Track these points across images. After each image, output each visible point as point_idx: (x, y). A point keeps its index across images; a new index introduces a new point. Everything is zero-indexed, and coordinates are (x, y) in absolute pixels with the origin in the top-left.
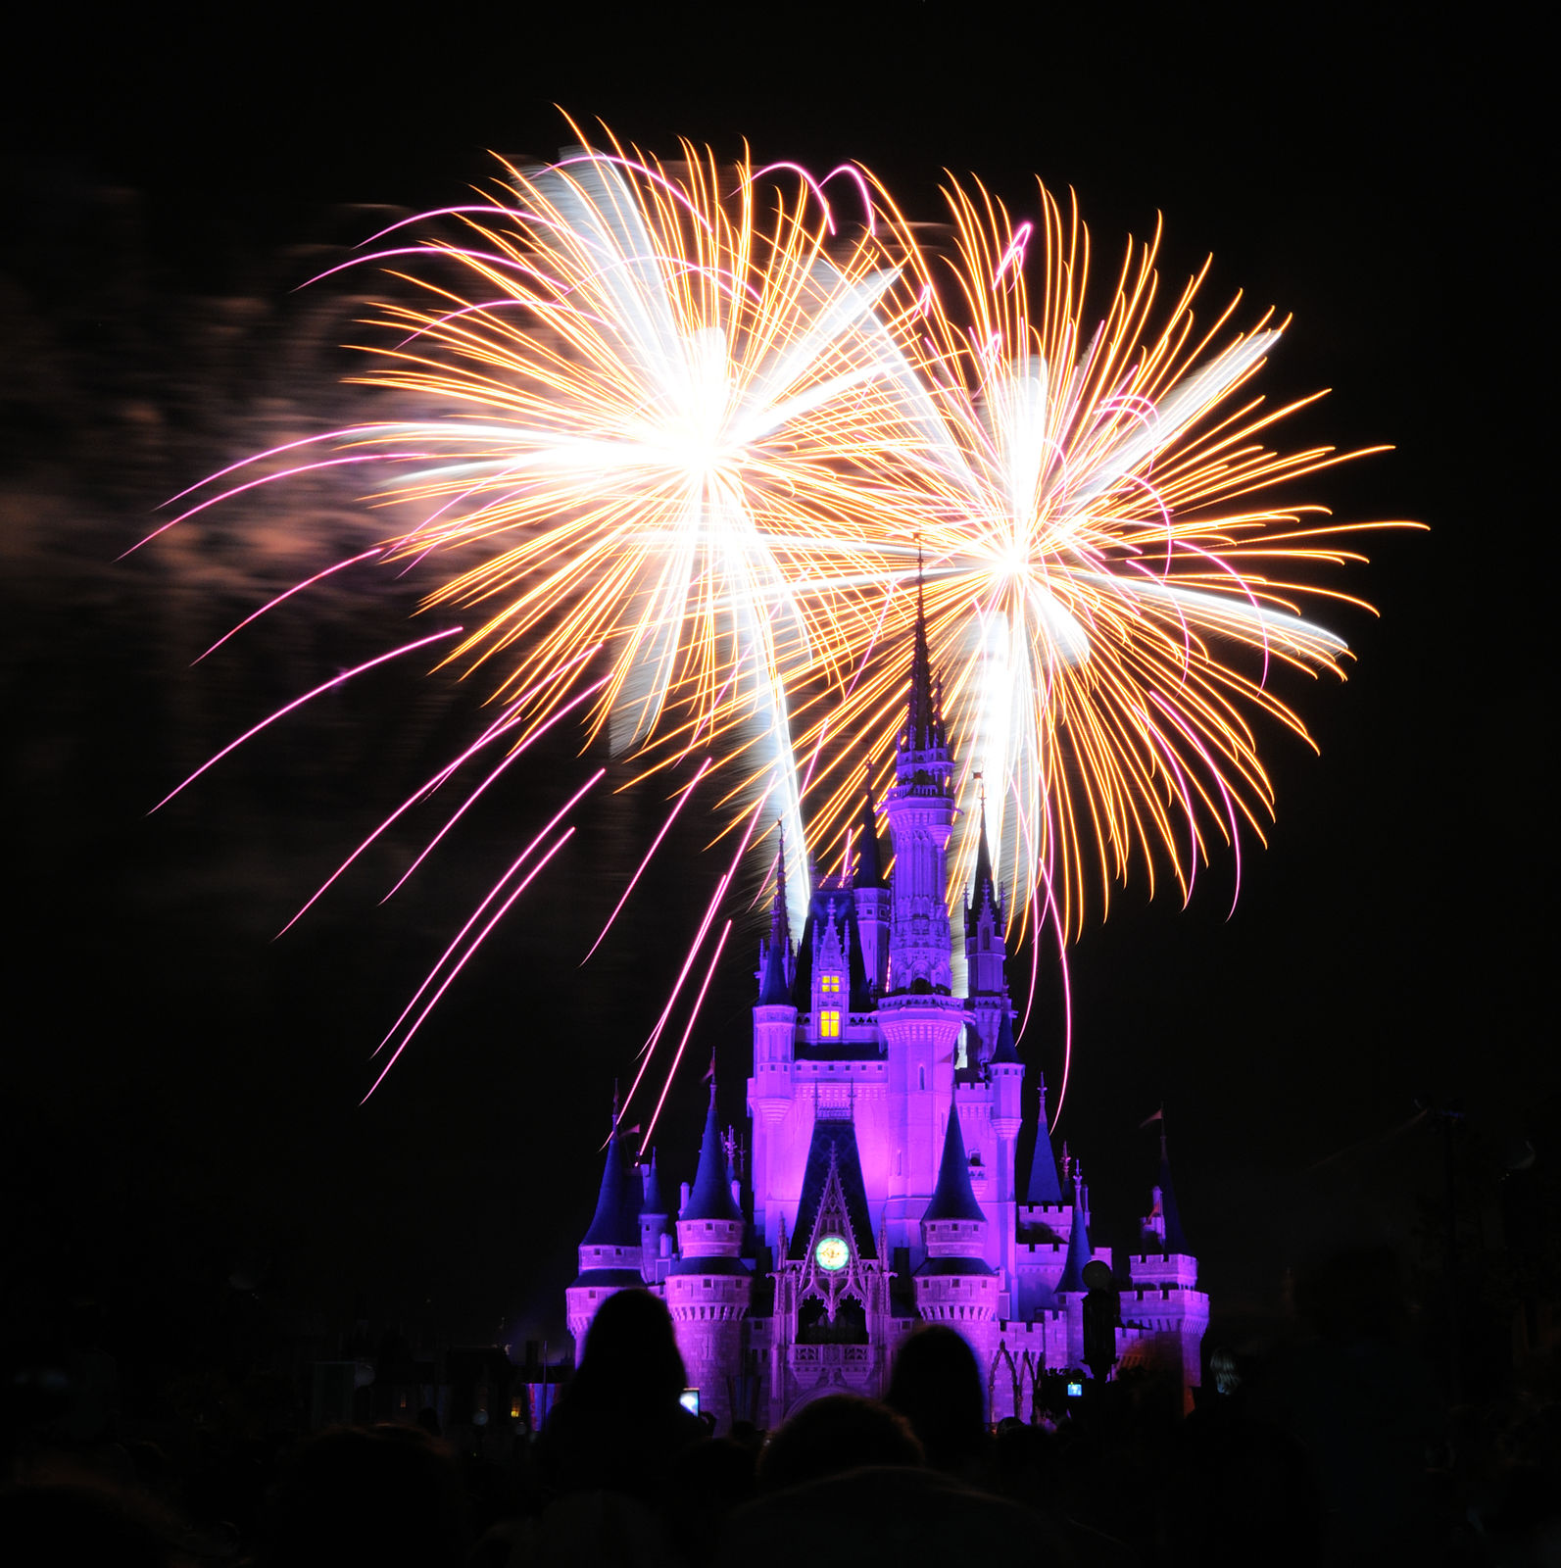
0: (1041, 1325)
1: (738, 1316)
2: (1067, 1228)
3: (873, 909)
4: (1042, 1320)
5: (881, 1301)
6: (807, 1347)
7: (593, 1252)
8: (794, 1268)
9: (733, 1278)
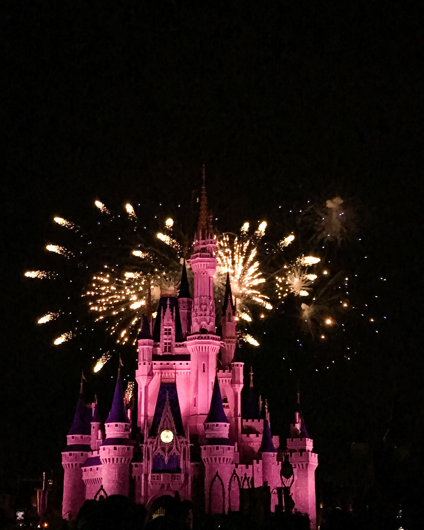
0: (252, 466)
1: (128, 462)
2: (261, 428)
3: (185, 306)
4: (252, 464)
5: (187, 456)
6: (156, 475)
7: (71, 438)
8: (151, 442)
9: (127, 446)
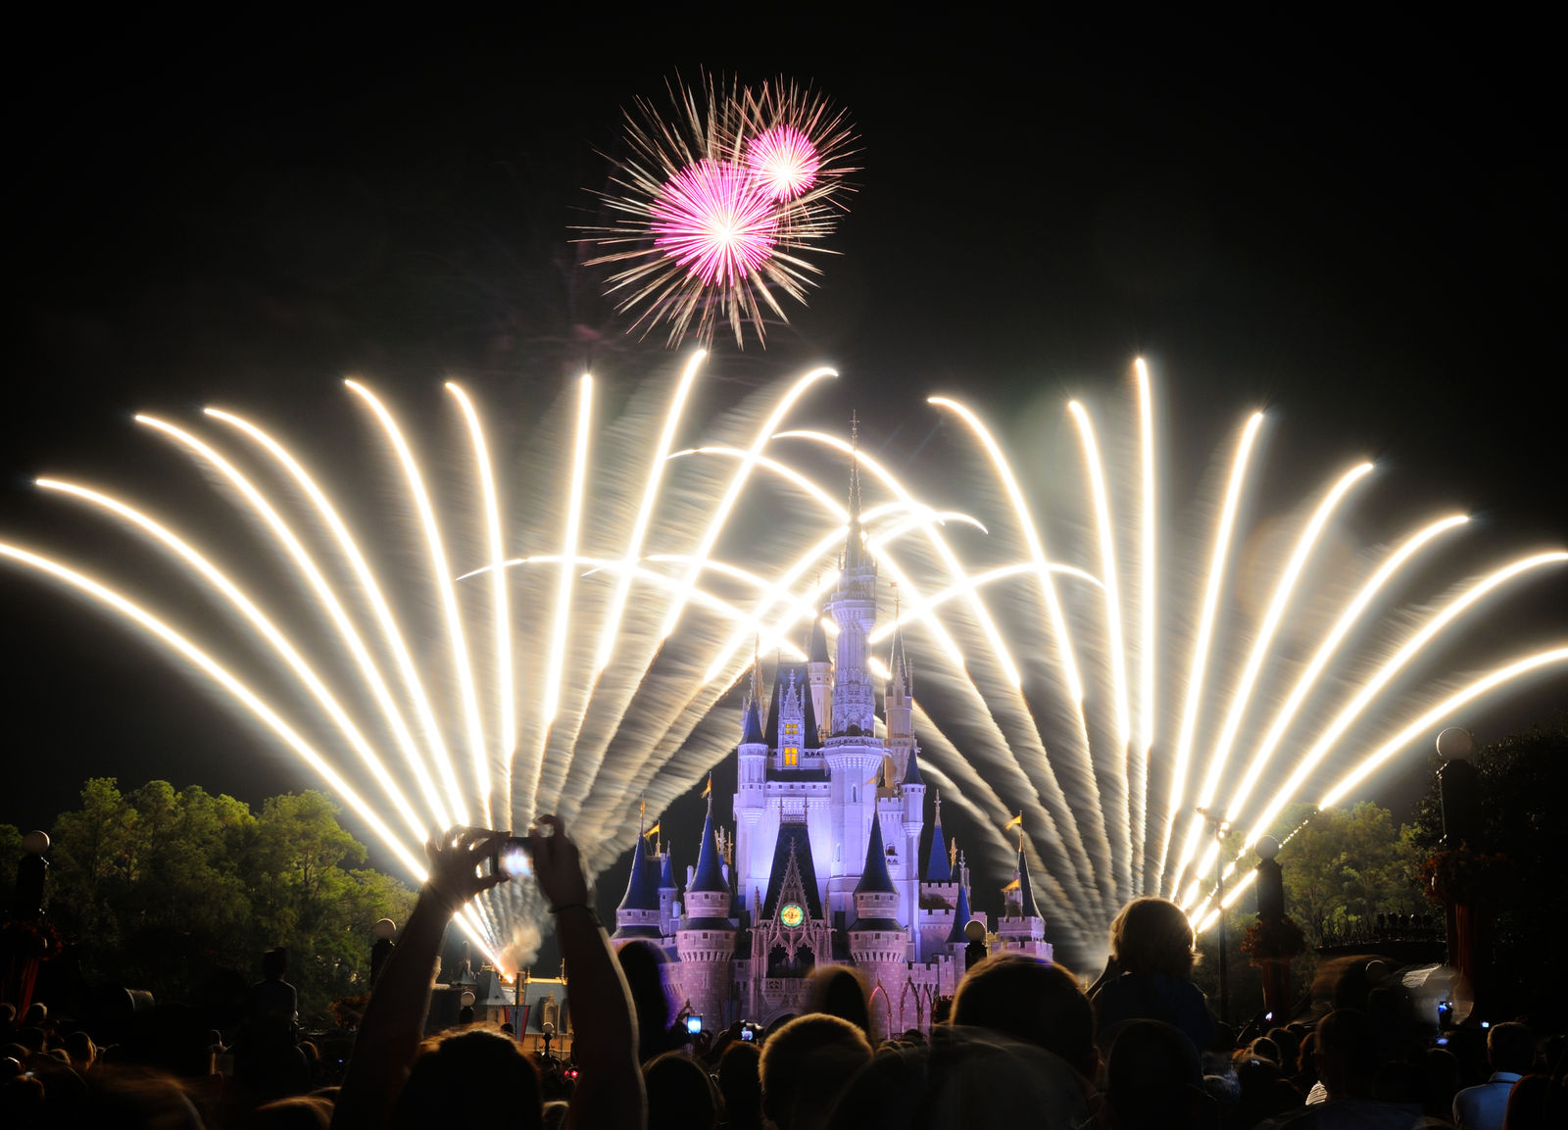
0: (936, 965)
1: (726, 959)
2: (954, 898)
3: (821, 677)
4: (936, 961)
5: (826, 948)
6: (774, 980)
7: (626, 914)
8: (765, 925)
9: (723, 932)
